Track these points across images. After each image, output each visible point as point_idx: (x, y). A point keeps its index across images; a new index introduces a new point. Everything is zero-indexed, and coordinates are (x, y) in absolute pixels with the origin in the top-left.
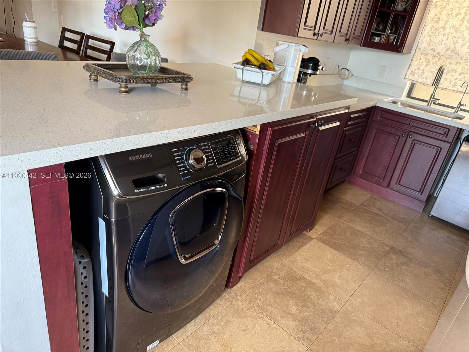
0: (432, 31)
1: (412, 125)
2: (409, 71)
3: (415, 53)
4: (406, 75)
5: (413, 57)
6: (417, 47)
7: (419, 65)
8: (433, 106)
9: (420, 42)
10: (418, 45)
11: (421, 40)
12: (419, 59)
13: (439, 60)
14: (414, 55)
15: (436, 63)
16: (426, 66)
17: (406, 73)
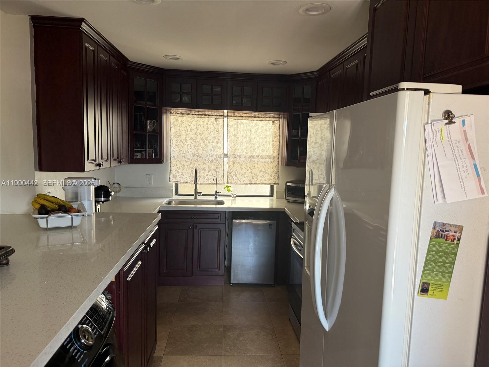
0: (178, 143)
1: (193, 218)
2: (171, 175)
3: (171, 161)
4: (170, 179)
5: (170, 164)
6: (171, 156)
7: (177, 170)
8: (199, 198)
9: (172, 152)
10: (171, 155)
11: (173, 151)
12: (175, 165)
13: (191, 164)
14: (171, 162)
15: (189, 166)
16: (183, 169)
17: (170, 177)
